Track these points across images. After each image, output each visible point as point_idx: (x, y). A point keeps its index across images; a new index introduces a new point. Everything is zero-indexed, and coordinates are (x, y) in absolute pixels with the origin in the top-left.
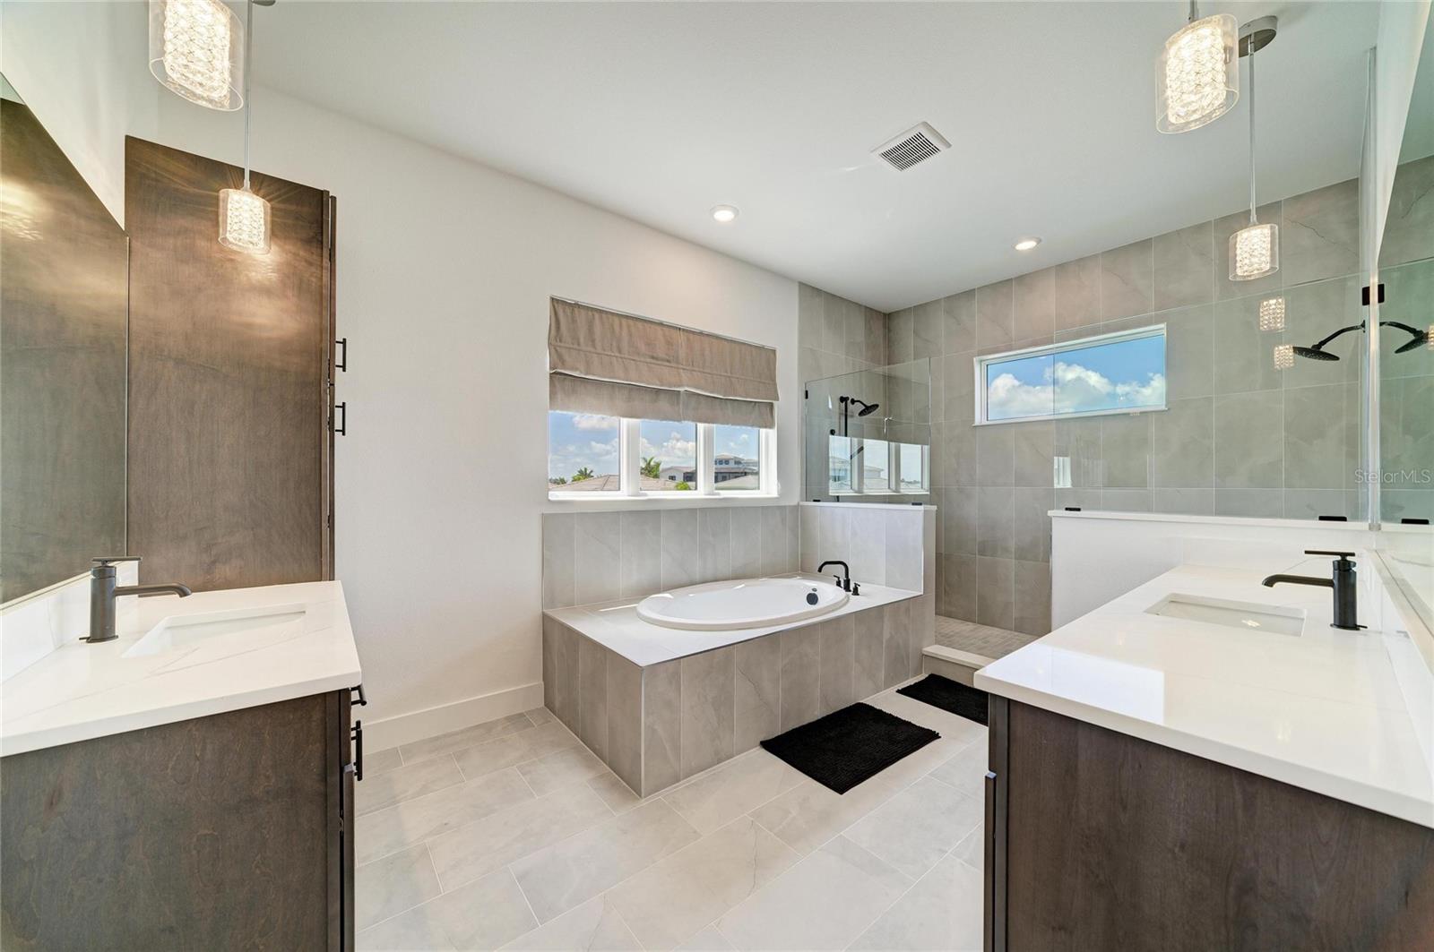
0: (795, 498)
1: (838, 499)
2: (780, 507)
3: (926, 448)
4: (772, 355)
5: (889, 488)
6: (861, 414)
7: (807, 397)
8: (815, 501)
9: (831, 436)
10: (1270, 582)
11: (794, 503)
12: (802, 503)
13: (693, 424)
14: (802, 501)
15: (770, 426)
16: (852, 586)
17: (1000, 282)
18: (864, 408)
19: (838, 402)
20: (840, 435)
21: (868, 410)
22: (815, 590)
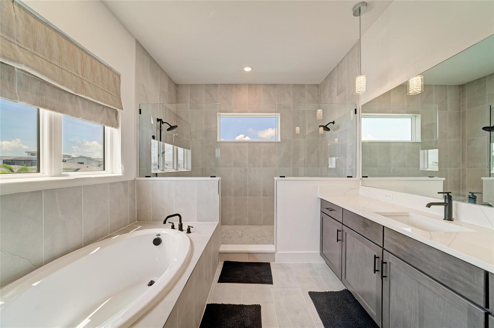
0: (133, 175)
1: (156, 175)
2: (123, 182)
3: (189, 152)
4: (117, 78)
5: (173, 168)
6: (168, 130)
7: (140, 113)
8: (146, 177)
9: (152, 140)
10: (429, 205)
11: (133, 179)
12: (137, 179)
13: (35, 108)
14: (137, 177)
15: (116, 126)
16: (185, 228)
17: (229, 84)
18: (170, 127)
19: (156, 121)
20: (157, 140)
21: (171, 128)
22: (159, 235)
